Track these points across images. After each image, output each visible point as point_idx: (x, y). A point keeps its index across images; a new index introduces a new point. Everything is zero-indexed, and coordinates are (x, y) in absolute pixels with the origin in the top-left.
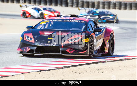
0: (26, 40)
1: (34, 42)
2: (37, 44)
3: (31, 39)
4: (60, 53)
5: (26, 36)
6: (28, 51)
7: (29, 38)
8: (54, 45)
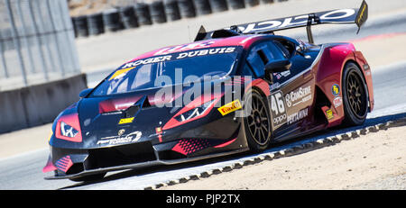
0: (61, 137)
1: (81, 140)
2: (88, 145)
3: (74, 131)
4: (156, 159)
5: (63, 125)
6: (67, 168)
7: (70, 131)
8: (136, 140)
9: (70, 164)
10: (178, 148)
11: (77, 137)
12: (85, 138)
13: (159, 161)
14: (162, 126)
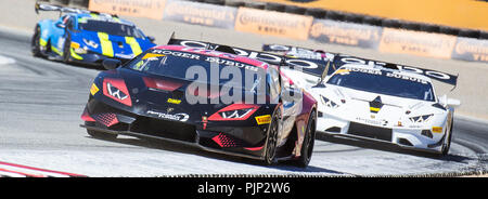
0: (108, 95)
1: (131, 105)
6: (111, 124)
8: (183, 120)
9: (115, 121)
10: (216, 139)
11: (126, 100)
12: (134, 103)
13: (197, 144)
14: (208, 116)
